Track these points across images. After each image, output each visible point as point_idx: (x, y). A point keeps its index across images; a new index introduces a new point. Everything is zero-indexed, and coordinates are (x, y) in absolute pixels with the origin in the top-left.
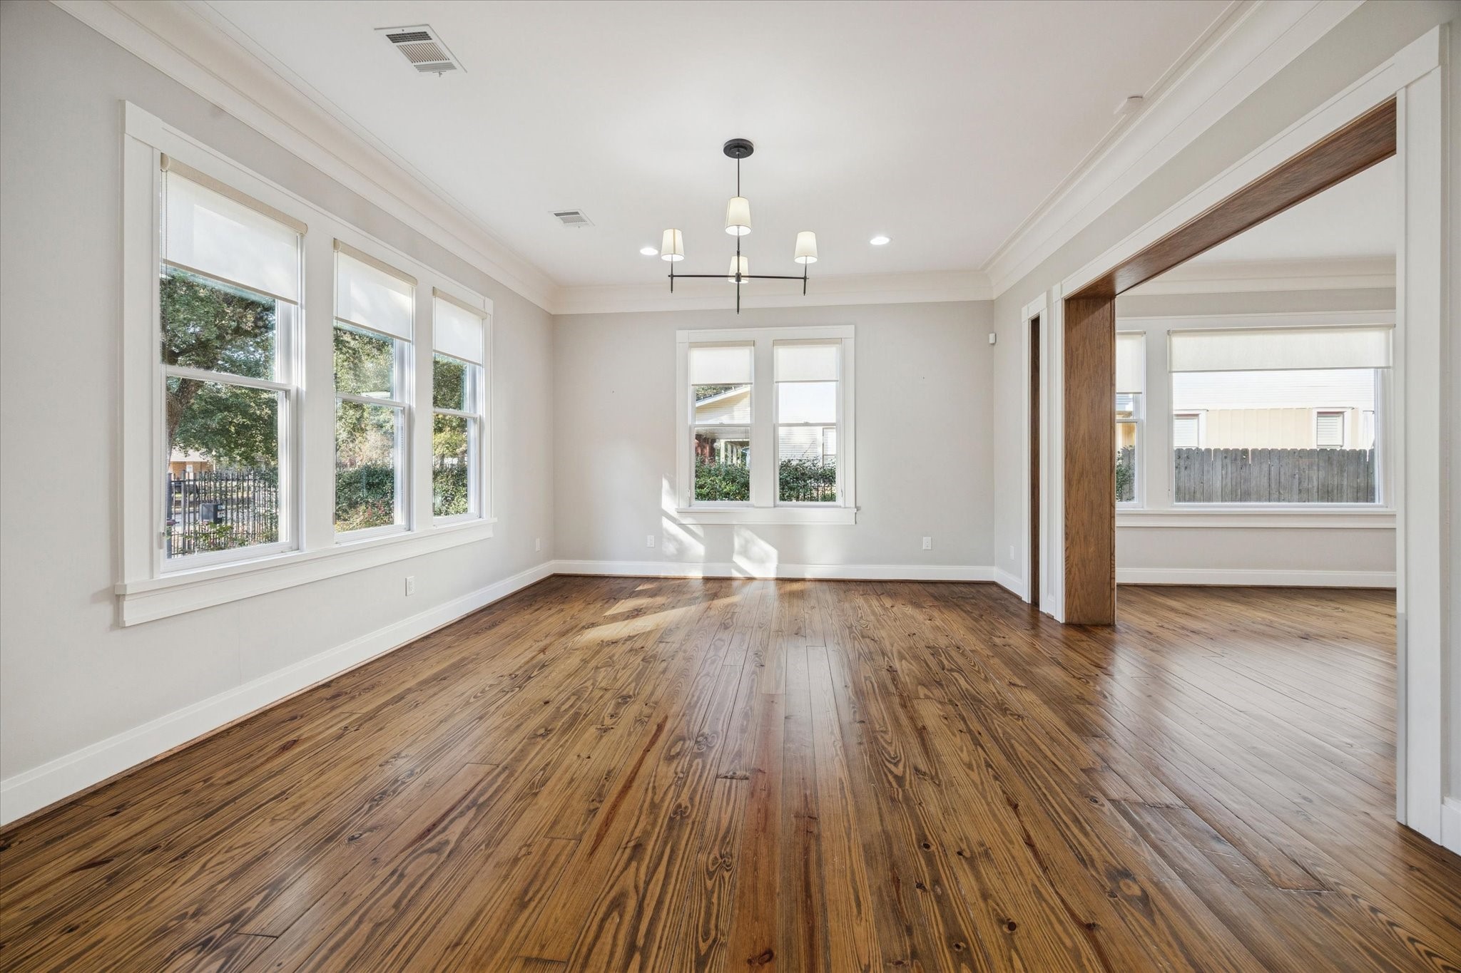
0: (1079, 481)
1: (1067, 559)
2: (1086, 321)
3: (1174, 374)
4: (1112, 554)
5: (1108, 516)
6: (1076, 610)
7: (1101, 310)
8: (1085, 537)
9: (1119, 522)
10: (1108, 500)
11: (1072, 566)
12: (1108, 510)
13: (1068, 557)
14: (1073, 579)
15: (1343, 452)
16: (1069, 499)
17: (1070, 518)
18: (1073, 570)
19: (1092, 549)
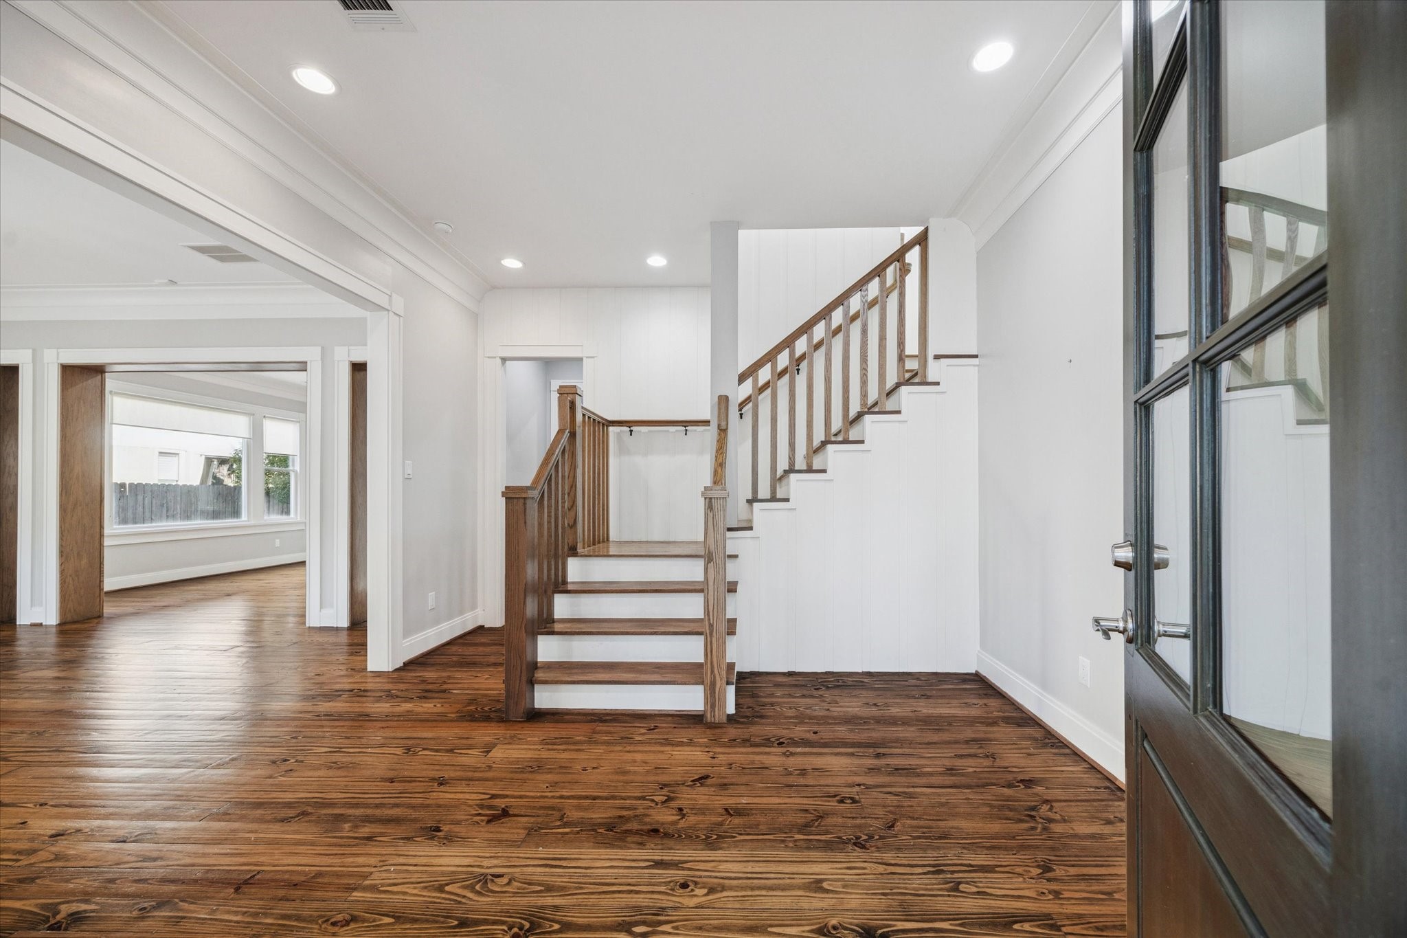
0: (73, 509)
1: (62, 572)
2: (81, 385)
3: (114, 426)
4: (101, 563)
5: (98, 536)
6: (70, 610)
7: (94, 379)
8: (78, 554)
9: (107, 542)
10: (98, 523)
11: (67, 577)
12: (98, 530)
13: (63, 570)
14: (68, 587)
15: (177, 486)
16: (64, 523)
17: (64, 538)
18: (67, 580)
19: (84, 562)
